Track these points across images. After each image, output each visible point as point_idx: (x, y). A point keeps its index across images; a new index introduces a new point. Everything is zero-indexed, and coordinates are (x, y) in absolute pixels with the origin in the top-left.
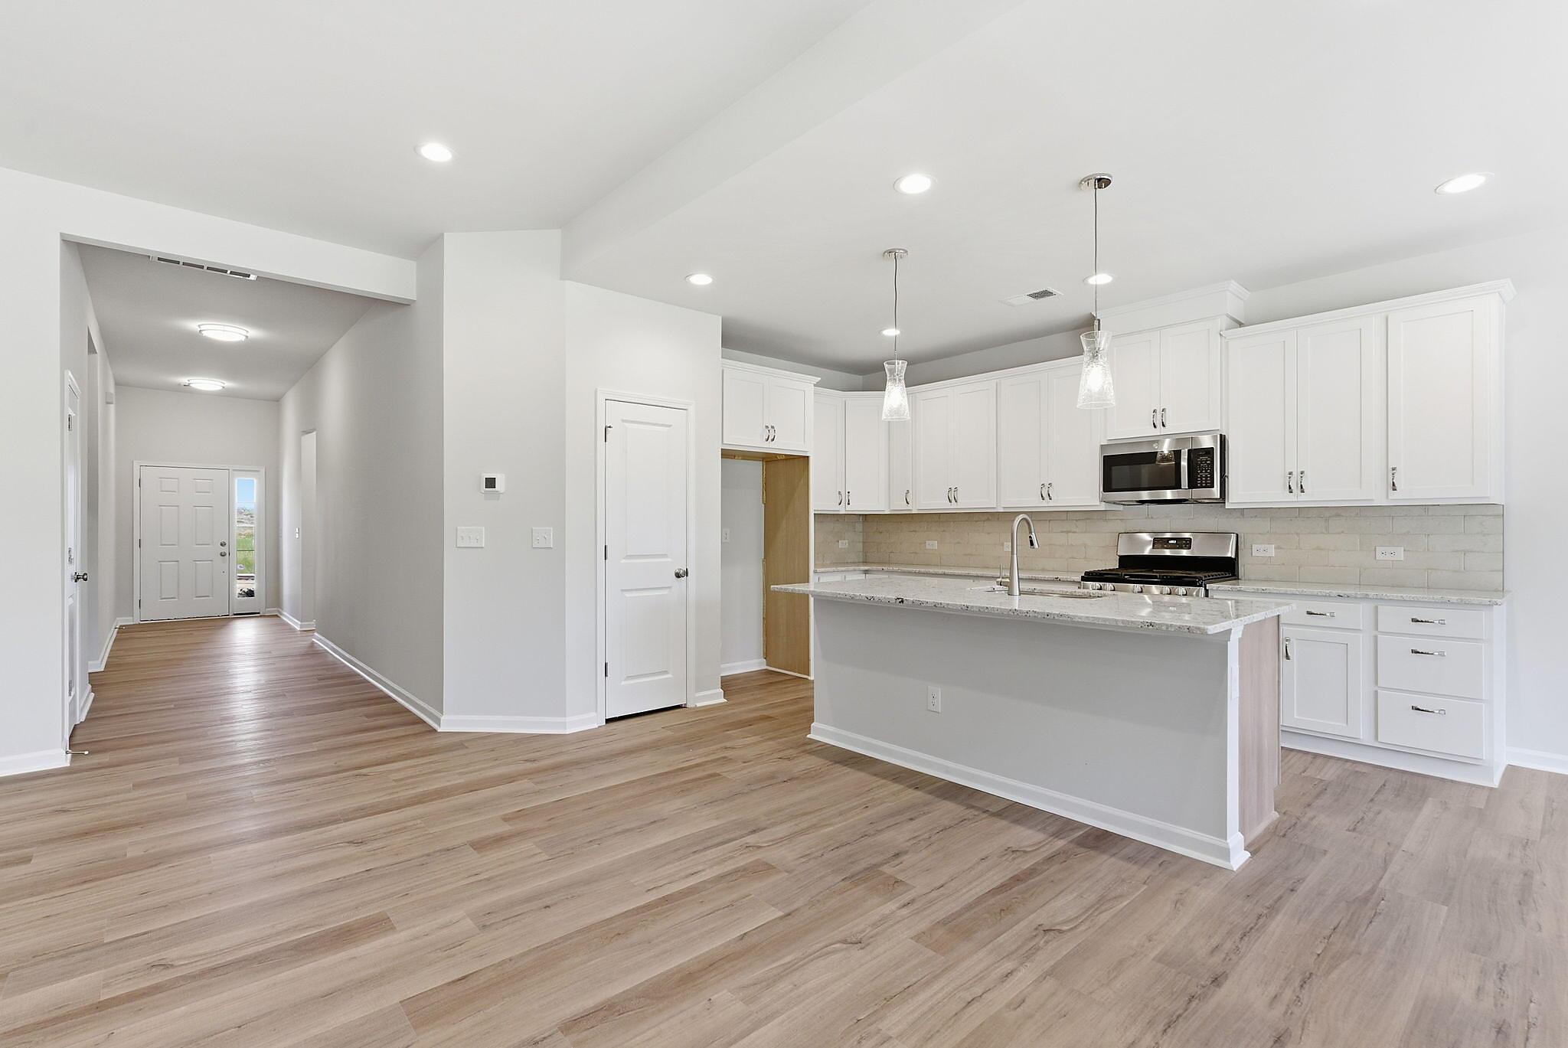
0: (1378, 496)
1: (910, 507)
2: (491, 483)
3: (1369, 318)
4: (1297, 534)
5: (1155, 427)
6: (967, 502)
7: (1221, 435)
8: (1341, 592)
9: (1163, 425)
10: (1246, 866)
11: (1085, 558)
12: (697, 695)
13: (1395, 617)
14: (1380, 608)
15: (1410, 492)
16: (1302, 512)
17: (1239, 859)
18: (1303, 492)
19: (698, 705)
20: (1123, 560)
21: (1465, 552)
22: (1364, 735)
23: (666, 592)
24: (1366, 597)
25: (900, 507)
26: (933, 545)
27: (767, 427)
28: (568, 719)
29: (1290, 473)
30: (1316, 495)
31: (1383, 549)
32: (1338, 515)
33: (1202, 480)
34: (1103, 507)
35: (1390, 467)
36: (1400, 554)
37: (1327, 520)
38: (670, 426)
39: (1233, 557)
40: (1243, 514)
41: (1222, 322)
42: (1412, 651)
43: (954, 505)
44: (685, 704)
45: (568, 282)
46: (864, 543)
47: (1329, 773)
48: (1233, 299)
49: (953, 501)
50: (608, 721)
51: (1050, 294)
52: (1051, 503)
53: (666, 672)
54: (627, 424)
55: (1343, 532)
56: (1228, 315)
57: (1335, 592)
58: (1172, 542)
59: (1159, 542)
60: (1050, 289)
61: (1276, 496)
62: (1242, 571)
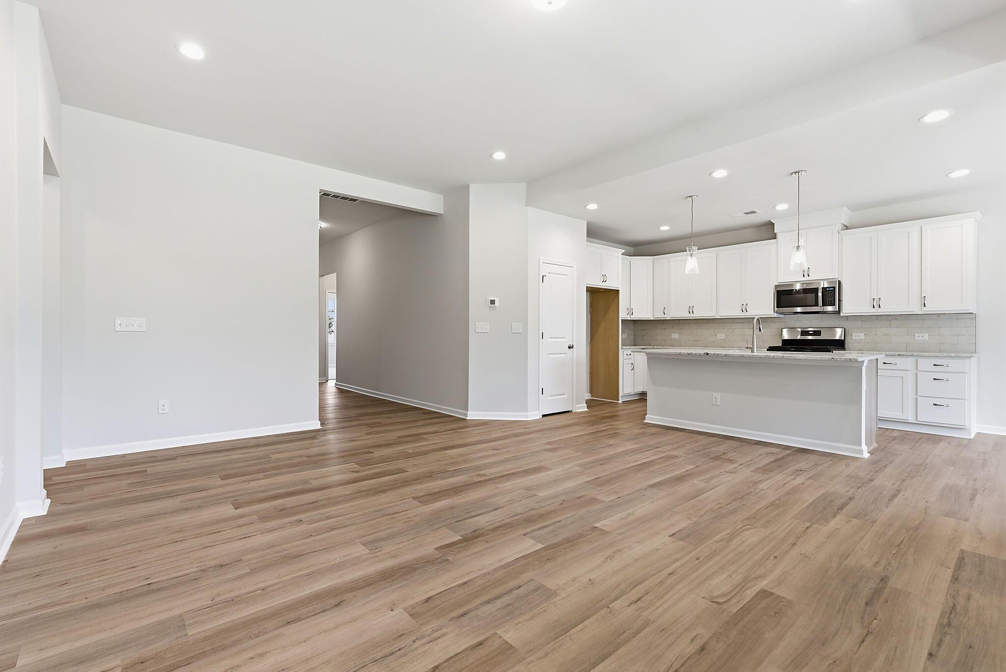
0: (917, 309)
1: (665, 316)
2: (493, 302)
3: (913, 227)
4: (875, 328)
5: (804, 276)
6: (699, 314)
7: (839, 281)
8: (900, 353)
9: (809, 276)
10: (869, 458)
11: (763, 341)
12: (577, 406)
13: (926, 364)
14: (919, 360)
15: (930, 308)
16: (878, 317)
17: (866, 455)
18: (880, 308)
19: (577, 411)
20: (785, 342)
21: (957, 335)
22: (911, 419)
23: (564, 355)
24: (912, 355)
25: (659, 315)
26: (675, 336)
27: (603, 275)
28: (529, 414)
29: (874, 299)
30: (887, 308)
31: (918, 335)
32: (896, 319)
33: (829, 302)
34: (776, 315)
35: (923, 296)
36: (926, 337)
37: (890, 321)
38: (566, 275)
39: (843, 339)
40: (847, 319)
41: (839, 227)
42: (934, 379)
43: (692, 315)
44: (571, 411)
45: (529, 207)
46: (634, 335)
47: (896, 434)
48: (844, 216)
49: (691, 312)
50: (543, 416)
51: (755, 212)
52: (747, 314)
53: (564, 394)
54: (550, 274)
55: (898, 327)
56: (842, 224)
57: (897, 353)
58: (811, 332)
59: (804, 333)
60: (755, 211)
61: (867, 310)
62: (846, 346)
